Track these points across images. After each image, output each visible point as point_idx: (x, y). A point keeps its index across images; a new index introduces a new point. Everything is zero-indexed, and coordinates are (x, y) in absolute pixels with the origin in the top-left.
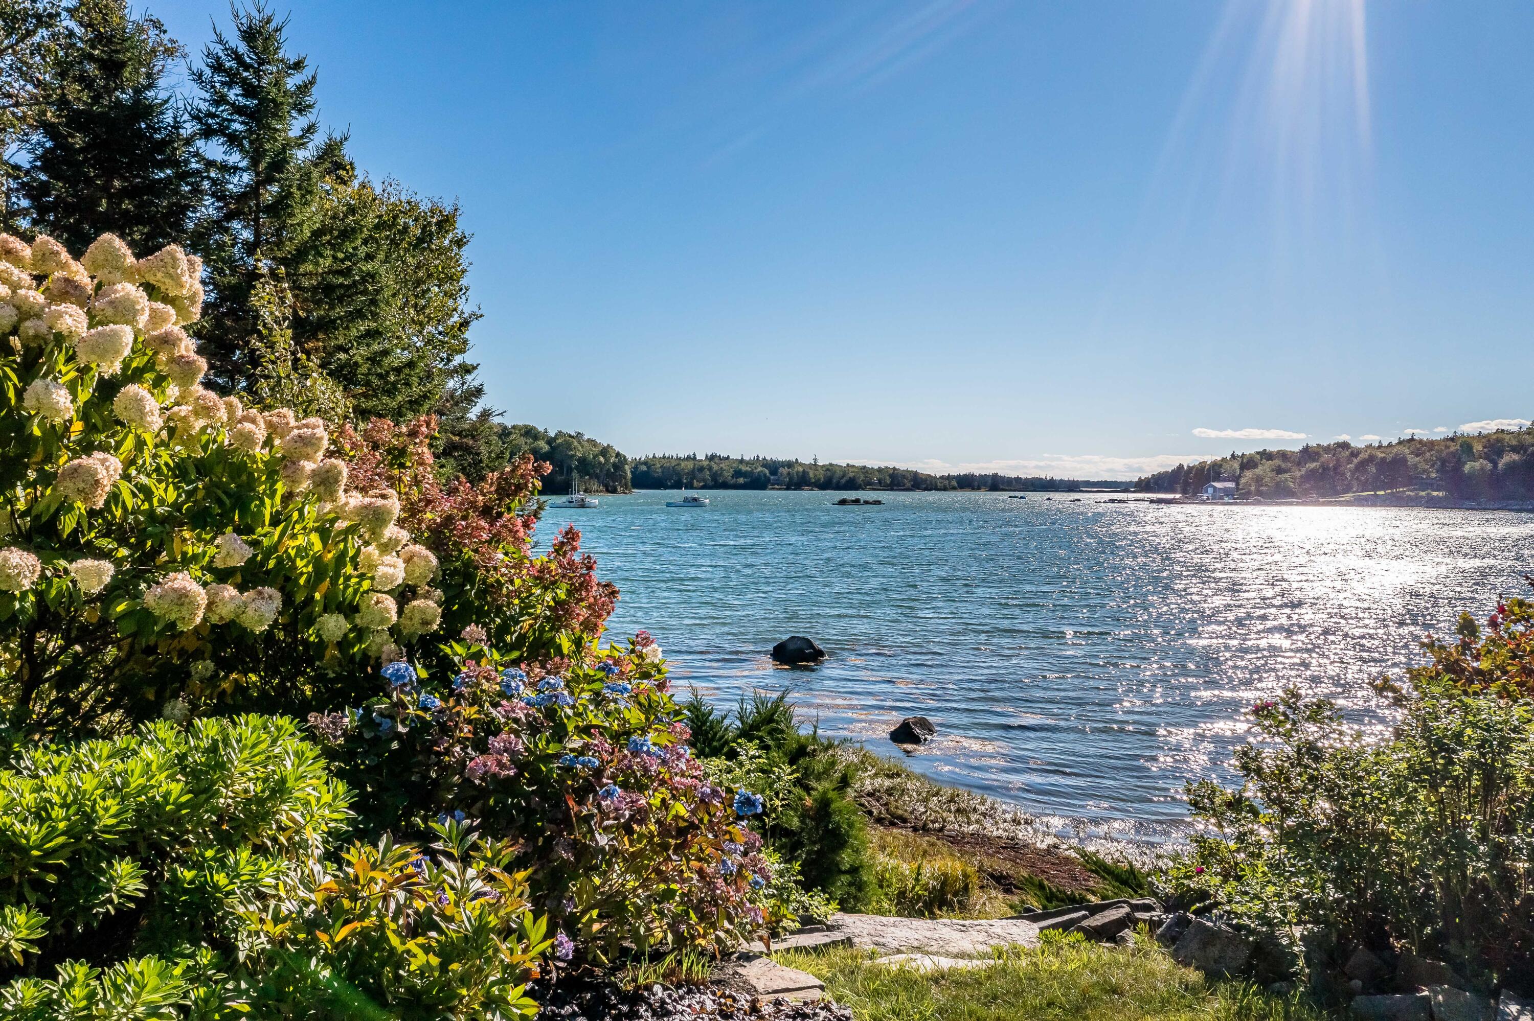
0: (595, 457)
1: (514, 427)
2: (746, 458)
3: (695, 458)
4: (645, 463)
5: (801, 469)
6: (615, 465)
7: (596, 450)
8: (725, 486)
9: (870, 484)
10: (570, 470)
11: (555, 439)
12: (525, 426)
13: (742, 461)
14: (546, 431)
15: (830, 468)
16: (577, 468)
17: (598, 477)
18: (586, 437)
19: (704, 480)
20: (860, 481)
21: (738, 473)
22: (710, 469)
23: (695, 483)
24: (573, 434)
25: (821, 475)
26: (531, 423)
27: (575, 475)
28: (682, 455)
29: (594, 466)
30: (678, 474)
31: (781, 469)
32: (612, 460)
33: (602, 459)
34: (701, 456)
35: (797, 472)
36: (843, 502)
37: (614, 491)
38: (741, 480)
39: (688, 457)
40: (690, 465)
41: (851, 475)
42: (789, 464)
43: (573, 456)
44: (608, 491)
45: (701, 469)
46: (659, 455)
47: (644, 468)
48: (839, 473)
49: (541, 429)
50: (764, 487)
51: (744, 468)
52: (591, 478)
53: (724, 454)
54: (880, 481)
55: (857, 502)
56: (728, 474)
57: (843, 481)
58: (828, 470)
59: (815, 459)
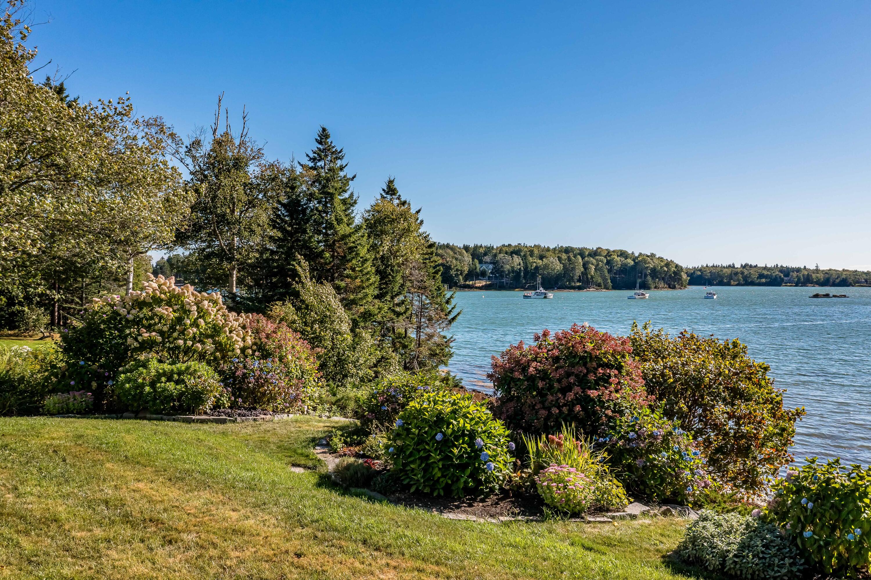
0: (662, 267)
1: (614, 251)
2: (769, 266)
3: (734, 267)
4: (700, 270)
5: (806, 273)
6: (674, 272)
7: (663, 264)
8: (752, 284)
9: (858, 282)
10: (646, 275)
11: (637, 258)
12: (621, 251)
13: (765, 268)
14: (633, 253)
15: (828, 273)
16: (650, 274)
17: (663, 279)
18: (657, 256)
19: (738, 280)
20: (850, 281)
21: (761, 276)
22: (742, 273)
23: (732, 282)
24: (649, 254)
25: (821, 276)
26: (624, 249)
27: (649, 278)
28: (725, 265)
29: (660, 273)
30: (719, 275)
31: (791, 274)
32: (673, 269)
33: (666, 269)
34: (738, 265)
35: (803, 275)
36: (816, 296)
37: (674, 288)
38: (764, 280)
39: (730, 266)
40: (729, 271)
41: (844, 276)
42: (798, 270)
43: (648, 267)
44: (670, 287)
45: (736, 274)
46: (710, 264)
47: (699, 273)
48: (834, 276)
49: (630, 252)
50: (779, 285)
51: (765, 273)
52: (659, 280)
53: (754, 264)
54: (866, 281)
55: (827, 296)
56: (755, 276)
57: (838, 281)
58: (826, 273)
59: (817, 267)
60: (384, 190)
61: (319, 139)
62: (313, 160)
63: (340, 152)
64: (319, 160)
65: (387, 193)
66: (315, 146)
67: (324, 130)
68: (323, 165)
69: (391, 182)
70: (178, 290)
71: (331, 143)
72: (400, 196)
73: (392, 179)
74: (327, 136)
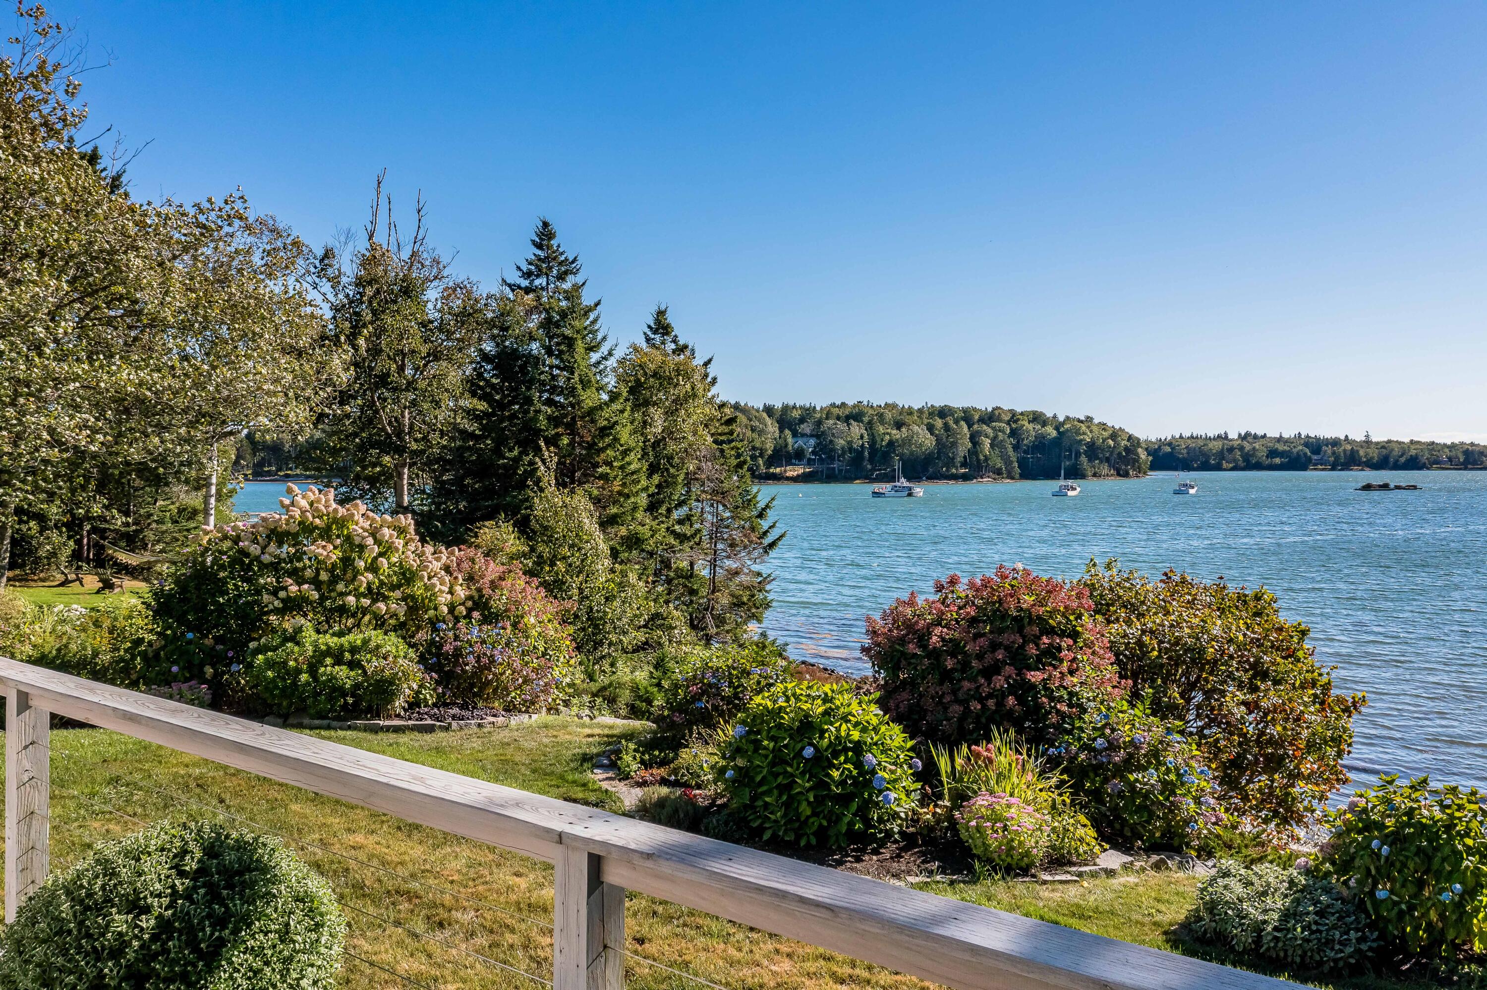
0: (1104, 440)
1: (1022, 414)
2: (1286, 435)
3: (1226, 437)
4: (1170, 444)
5: (1349, 447)
6: (1126, 449)
7: (1106, 434)
8: (1258, 466)
9: (1437, 462)
10: (1078, 455)
11: (1063, 423)
12: (1034, 413)
13: (1280, 439)
14: (1055, 417)
15: (1386, 446)
16: (1085, 452)
17: (1108, 460)
18: (1096, 421)
19: (1235, 460)
20: (1424, 460)
21: (1273, 453)
22: (1241, 448)
23: (1225, 465)
24: (1082, 418)
25: (1374, 454)
26: (1040, 409)
27: (1084, 459)
28: (1211, 434)
29: (1103, 450)
30: (1204, 454)
31: (1324, 448)
32: (1124, 443)
33: (1111, 443)
34: (1233, 435)
35: (1345, 451)
36: (1368, 487)
37: (1126, 475)
38: (1277, 461)
39: (1219, 437)
40: (1217, 446)
41: (1413, 452)
42: (1335, 442)
43: (1081, 440)
44: (1119, 474)
45: (1231, 450)
46: (1186, 434)
47: (1168, 449)
48: (1396, 452)
49: (1049, 414)
50: (1304, 468)
51: (1281, 447)
52: (1101, 462)
53: (1260, 433)
54: (1450, 459)
55: (1385, 487)
56: (1262, 454)
57: (1403, 460)
58: (1383, 447)
59: (1367, 436)
60: (649, 327)
61: (537, 240)
62: (528, 275)
63: (573, 262)
64: (538, 276)
65: (655, 332)
66: (531, 252)
67: (545, 224)
68: (544, 284)
69: (661, 313)
70: (342, 511)
71: (559, 246)
72: (676, 336)
73: (663, 308)
74: (551, 236)
